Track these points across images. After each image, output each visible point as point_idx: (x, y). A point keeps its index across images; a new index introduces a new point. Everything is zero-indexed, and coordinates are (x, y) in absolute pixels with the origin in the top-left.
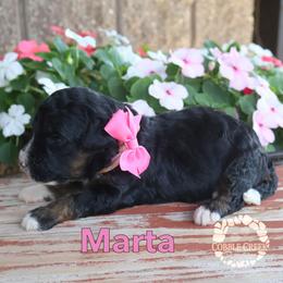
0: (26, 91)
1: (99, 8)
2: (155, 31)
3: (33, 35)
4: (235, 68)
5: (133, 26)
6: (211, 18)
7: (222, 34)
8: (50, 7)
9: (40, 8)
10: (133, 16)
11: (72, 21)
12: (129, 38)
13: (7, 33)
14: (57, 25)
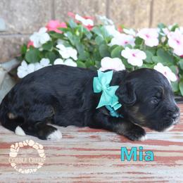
0: (51, 50)
1: (97, 2)
2: (129, 17)
3: (58, 17)
4: (178, 42)
5: (116, 13)
6: (162, 10)
7: (168, 19)
9: (63, 2)
10: (116, 8)
11: (80, 10)
12: (113, 20)
13: (43, 15)
14: (72, 11)
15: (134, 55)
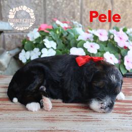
1: (74, 12)
3: (48, 22)
4: (121, 38)
8: (55, 12)
9: (51, 12)
15: (91, 46)
